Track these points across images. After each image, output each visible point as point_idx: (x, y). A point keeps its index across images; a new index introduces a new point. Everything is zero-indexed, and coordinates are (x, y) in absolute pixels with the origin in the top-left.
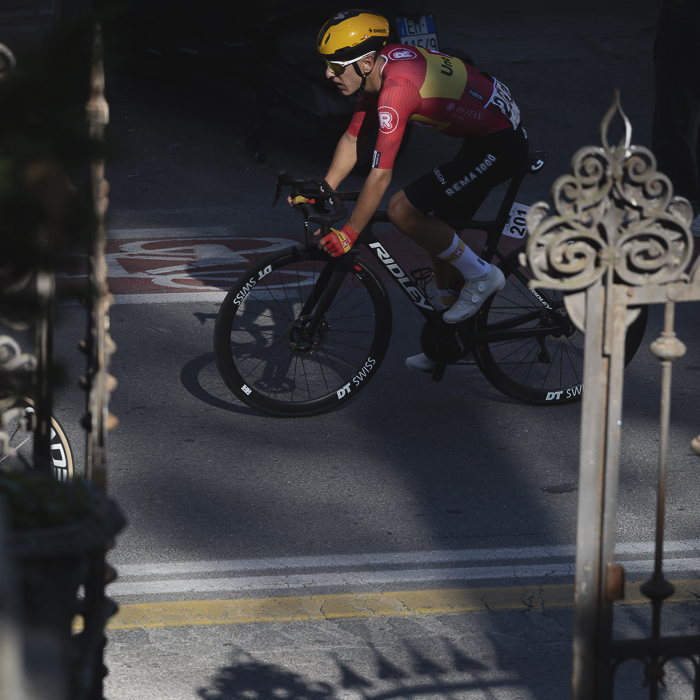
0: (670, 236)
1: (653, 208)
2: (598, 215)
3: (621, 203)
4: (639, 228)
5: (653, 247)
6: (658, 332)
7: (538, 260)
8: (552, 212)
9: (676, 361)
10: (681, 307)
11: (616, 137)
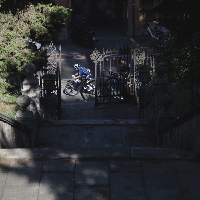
0: (100, 56)
1: (99, 55)
2: (95, 55)
3: (97, 54)
4: (98, 56)
5: (99, 57)
6: (100, 63)
7: (91, 58)
8: (92, 55)
9: (101, 65)
10: (101, 61)
11: (96, 50)
